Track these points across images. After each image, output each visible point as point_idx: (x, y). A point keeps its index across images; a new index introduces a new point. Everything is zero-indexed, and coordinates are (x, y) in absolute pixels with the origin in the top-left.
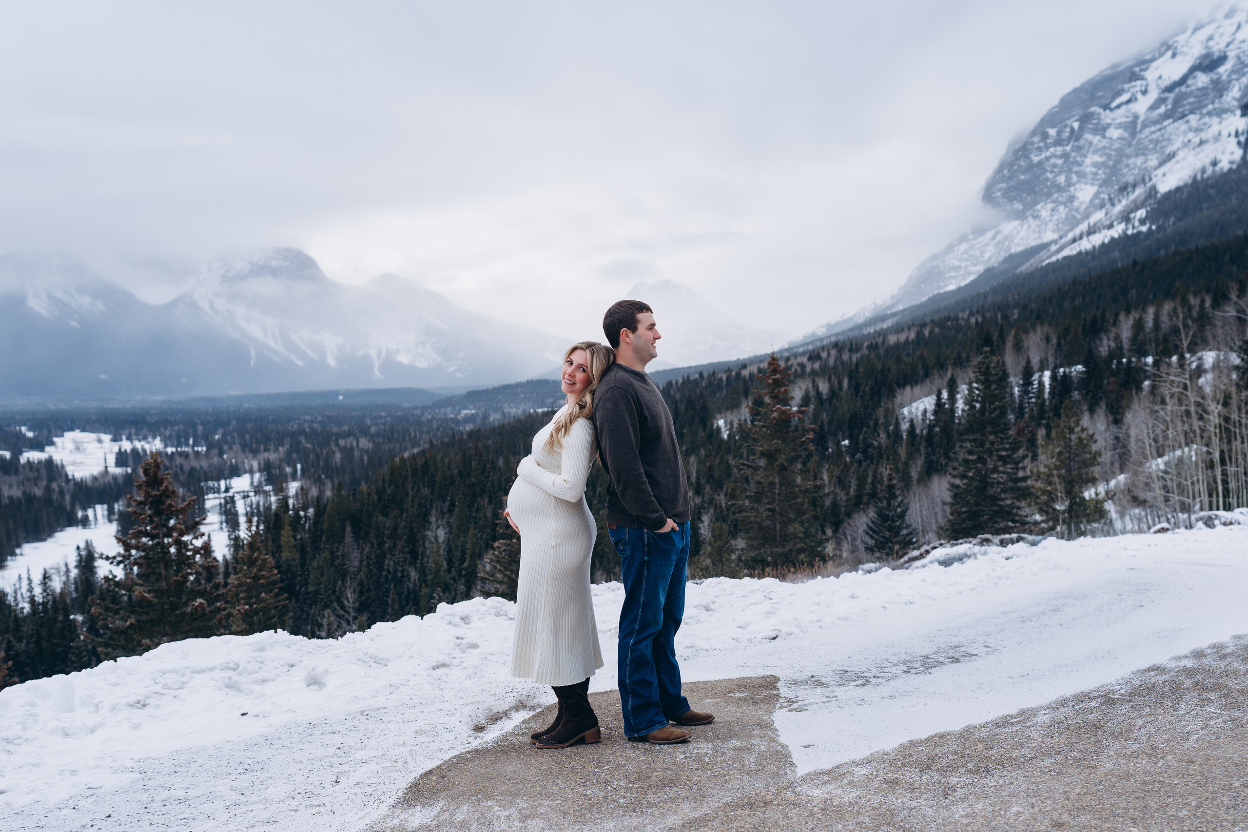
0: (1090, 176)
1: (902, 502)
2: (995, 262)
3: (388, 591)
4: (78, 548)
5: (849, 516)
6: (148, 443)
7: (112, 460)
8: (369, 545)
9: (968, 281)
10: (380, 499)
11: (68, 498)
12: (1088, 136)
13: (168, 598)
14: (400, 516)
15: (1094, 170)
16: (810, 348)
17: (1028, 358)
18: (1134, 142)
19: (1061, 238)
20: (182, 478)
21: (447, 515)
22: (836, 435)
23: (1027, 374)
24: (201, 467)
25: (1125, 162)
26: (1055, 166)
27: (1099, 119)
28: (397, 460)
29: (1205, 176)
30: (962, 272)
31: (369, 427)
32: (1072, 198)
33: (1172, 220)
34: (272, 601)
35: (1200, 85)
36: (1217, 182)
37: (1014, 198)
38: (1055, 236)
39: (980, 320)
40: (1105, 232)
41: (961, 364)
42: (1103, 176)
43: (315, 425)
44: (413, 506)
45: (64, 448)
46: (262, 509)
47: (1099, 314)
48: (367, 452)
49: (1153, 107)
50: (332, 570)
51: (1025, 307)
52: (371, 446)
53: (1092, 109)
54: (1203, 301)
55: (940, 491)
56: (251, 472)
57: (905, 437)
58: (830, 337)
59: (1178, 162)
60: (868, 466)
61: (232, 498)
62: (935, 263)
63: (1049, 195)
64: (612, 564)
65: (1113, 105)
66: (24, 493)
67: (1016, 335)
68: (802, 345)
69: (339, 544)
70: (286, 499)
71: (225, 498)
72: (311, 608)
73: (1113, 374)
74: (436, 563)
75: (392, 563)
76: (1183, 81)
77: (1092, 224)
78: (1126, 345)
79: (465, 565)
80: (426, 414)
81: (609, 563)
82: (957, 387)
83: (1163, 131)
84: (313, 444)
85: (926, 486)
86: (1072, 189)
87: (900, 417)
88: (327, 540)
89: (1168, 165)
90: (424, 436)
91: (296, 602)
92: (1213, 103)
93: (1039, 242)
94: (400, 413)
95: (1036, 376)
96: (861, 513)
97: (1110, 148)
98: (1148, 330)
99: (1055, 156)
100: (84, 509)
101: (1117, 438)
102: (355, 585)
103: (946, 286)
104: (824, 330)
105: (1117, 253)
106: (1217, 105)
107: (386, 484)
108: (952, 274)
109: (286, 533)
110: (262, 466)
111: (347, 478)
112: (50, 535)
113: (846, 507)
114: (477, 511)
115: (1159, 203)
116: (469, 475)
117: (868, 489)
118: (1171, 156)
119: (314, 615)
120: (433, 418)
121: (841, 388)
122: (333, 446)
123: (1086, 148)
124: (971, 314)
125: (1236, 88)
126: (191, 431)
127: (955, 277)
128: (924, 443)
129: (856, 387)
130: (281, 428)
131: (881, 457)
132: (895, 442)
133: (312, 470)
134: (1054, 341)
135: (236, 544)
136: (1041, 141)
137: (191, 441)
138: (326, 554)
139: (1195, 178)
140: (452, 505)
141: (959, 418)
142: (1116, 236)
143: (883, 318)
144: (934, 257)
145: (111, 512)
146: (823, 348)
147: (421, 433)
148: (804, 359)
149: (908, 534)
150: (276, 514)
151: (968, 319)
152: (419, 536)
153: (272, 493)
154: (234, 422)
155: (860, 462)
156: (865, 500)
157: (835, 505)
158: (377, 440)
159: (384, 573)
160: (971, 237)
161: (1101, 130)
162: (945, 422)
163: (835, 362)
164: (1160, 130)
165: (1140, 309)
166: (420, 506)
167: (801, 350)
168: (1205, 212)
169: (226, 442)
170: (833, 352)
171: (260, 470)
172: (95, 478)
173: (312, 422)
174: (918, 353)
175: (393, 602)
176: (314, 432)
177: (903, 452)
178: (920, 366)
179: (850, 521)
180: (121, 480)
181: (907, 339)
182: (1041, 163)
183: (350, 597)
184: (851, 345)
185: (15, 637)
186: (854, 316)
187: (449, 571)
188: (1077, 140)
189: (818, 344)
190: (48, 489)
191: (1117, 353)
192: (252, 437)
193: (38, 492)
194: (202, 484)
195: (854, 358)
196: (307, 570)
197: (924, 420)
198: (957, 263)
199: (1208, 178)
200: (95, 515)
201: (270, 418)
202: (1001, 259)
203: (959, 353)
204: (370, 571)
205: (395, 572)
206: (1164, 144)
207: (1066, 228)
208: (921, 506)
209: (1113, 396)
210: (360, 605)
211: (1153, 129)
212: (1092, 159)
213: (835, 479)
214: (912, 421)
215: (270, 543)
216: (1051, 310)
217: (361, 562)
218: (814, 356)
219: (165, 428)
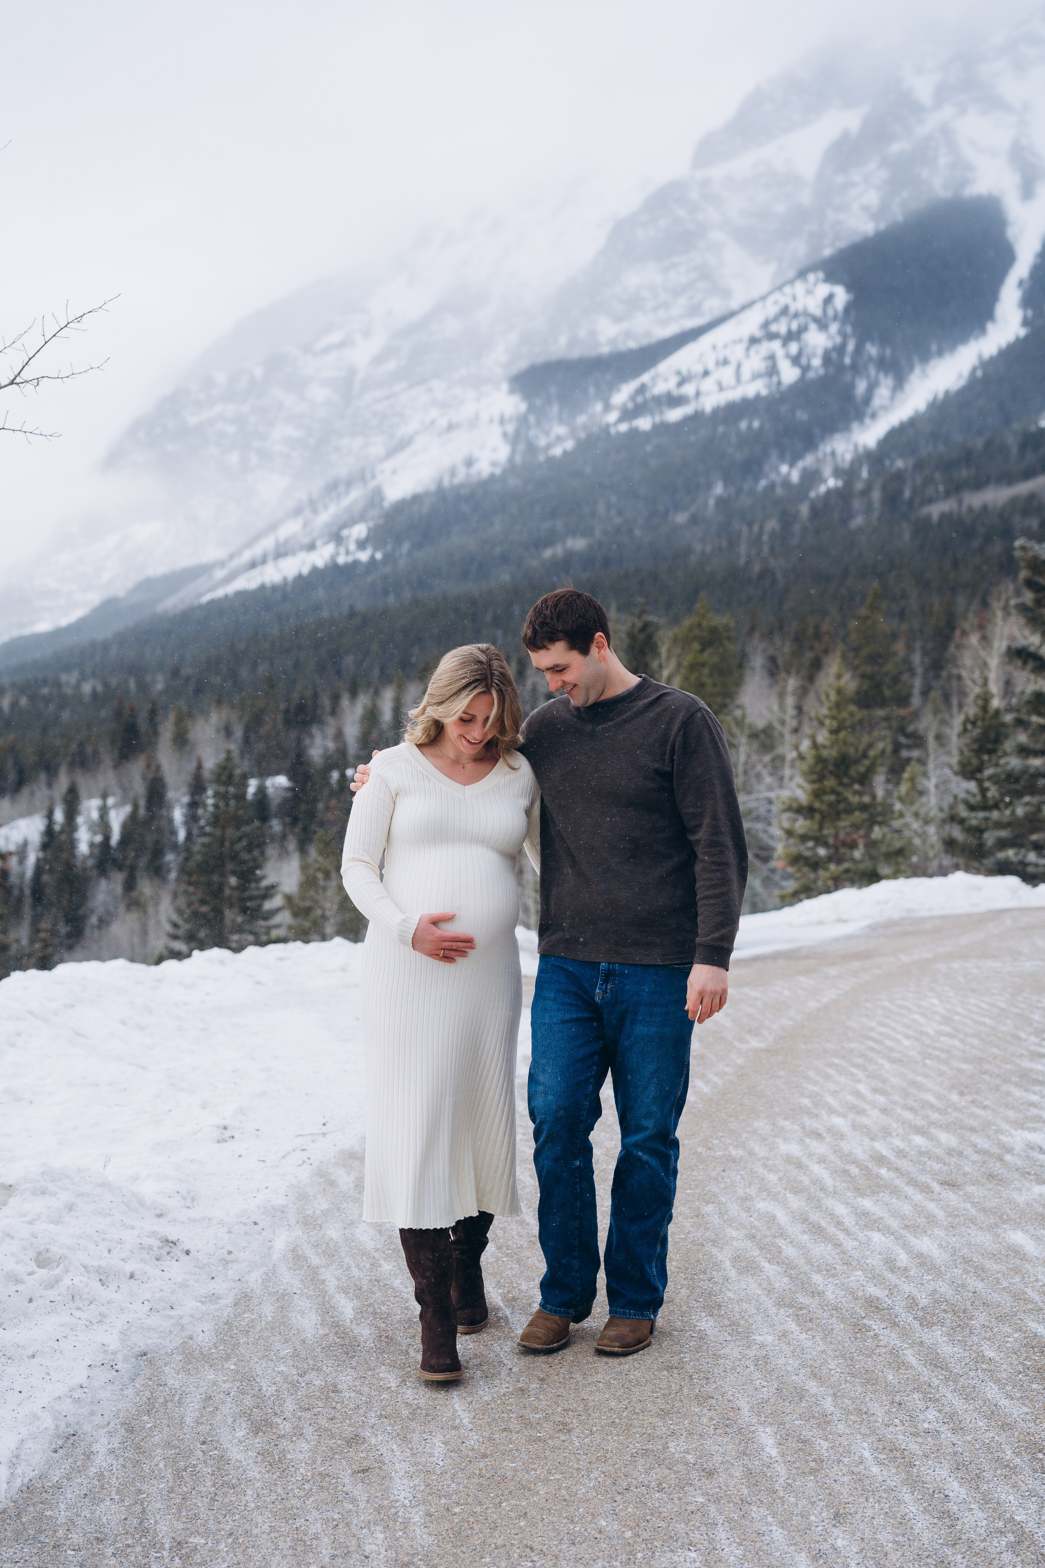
0: (277, 461)
2: (120, 589)
12: (277, 393)
15: (285, 450)
17: (198, 760)
18: (349, 412)
19: (231, 557)
25: (335, 443)
26: (220, 437)
27: (296, 367)
29: (457, 481)
32: (249, 495)
33: (405, 547)
36: (473, 493)
38: (222, 555)
39: (100, 688)
40: (302, 556)
41: (85, 764)
42: (299, 462)
49: (380, 358)
51: (175, 673)
53: (284, 350)
59: (415, 453)
65: (318, 346)
67: (177, 721)
77: (281, 540)
82: (79, 804)
83: (393, 400)
86: (249, 478)
89: (400, 457)
92: (467, 365)
93: (195, 562)
97: (308, 419)
99: (219, 421)
105: (322, 593)
106: (473, 370)
115: (387, 517)
118: (404, 444)
123: (274, 413)
124: (83, 677)
125: (501, 347)
134: (239, 733)
136: (201, 391)
139: (440, 482)
141: (84, 855)
142: (321, 564)
162: (60, 863)
164: (388, 397)
182: (200, 428)
188: (259, 397)
199: (461, 486)
202: (130, 584)
206: (394, 420)
211: (378, 394)
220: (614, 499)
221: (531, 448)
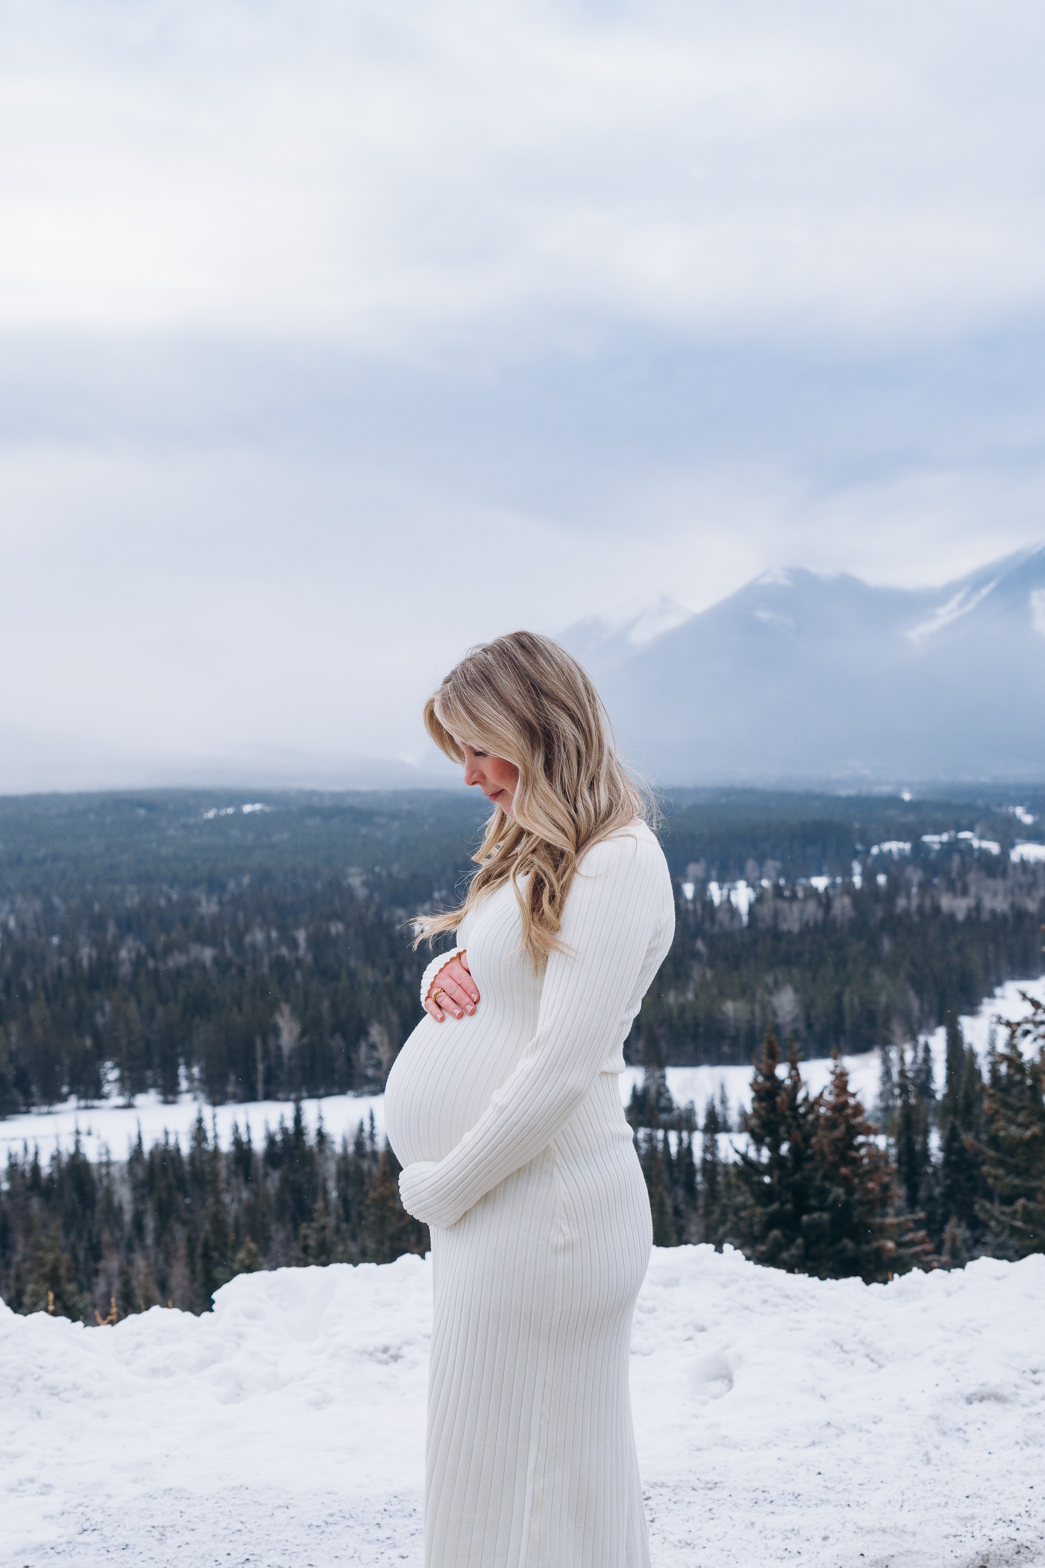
193: (1031, 905)
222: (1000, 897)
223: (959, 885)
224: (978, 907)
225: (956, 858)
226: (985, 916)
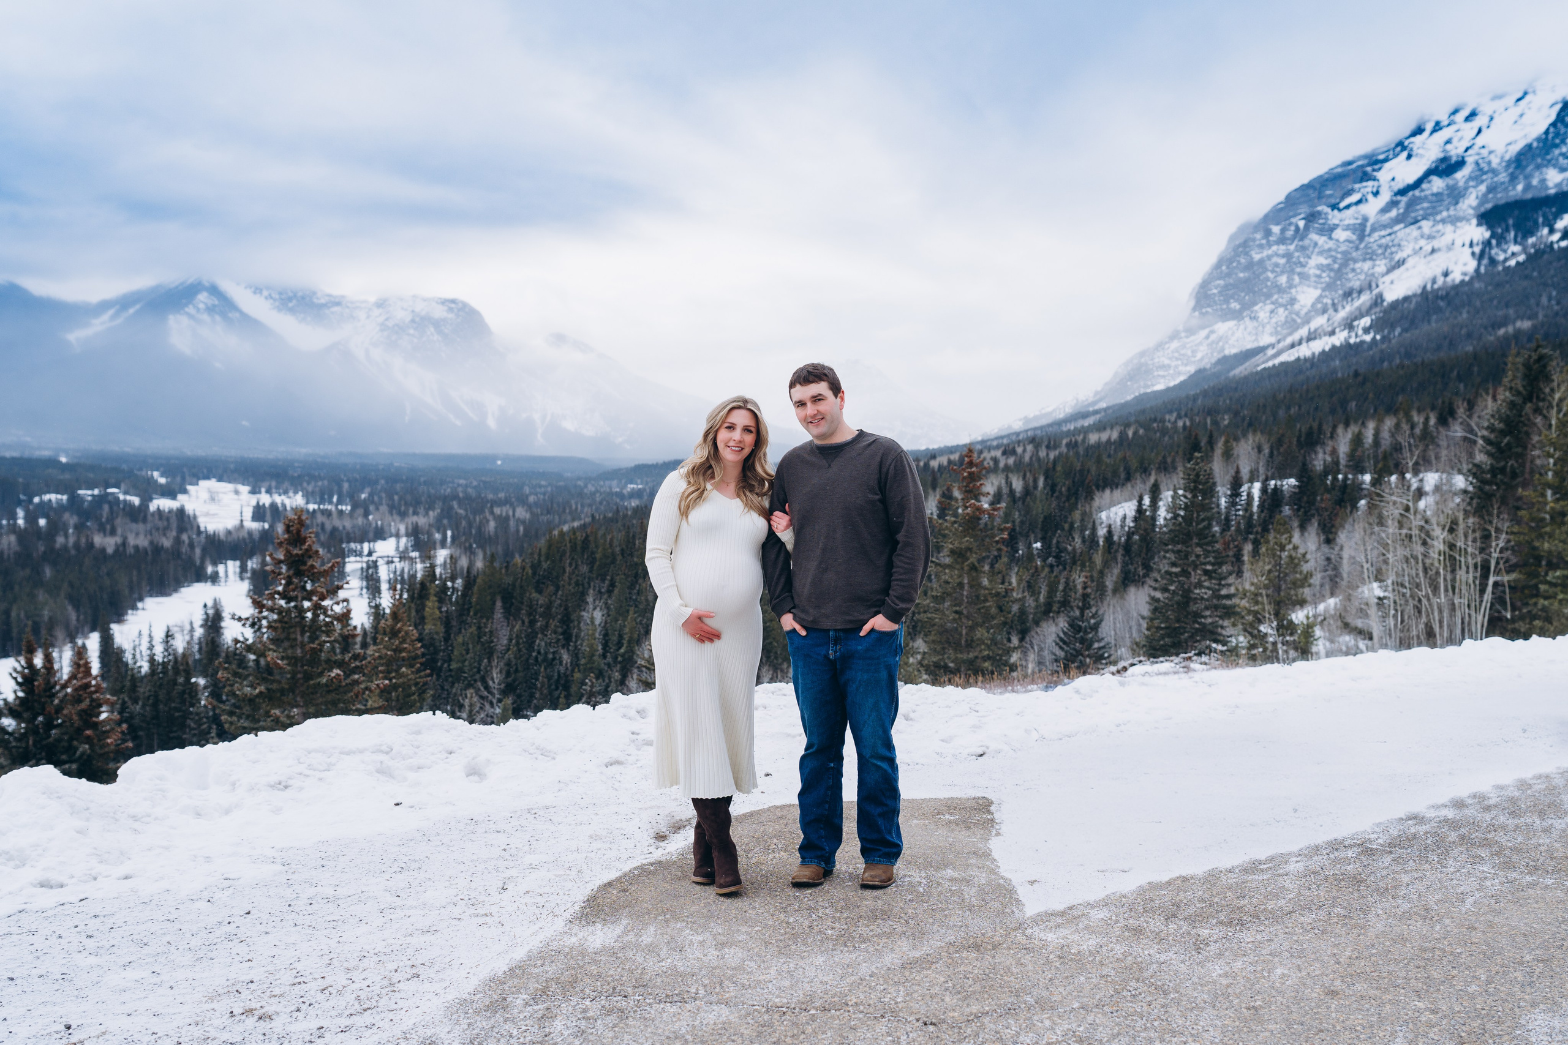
0: (1313, 279)
1: (1096, 613)
2: (1207, 363)
3: (537, 673)
4: (205, 606)
5: (1037, 623)
6: (289, 497)
7: (248, 513)
8: (520, 622)
9: (1177, 382)
10: (534, 574)
11: (198, 551)
12: (1314, 236)
13: (302, 666)
14: (555, 594)
15: (1318, 272)
16: (1005, 441)
17: (1238, 468)
18: (1362, 246)
19: (1279, 342)
20: (322, 538)
21: (606, 596)
22: (1027, 536)
23: (1236, 485)
24: (344, 527)
25: (1351, 266)
26: (1277, 265)
27: (1327, 219)
28: (556, 532)
29: (1436, 286)
30: (1171, 372)
31: (527, 496)
32: (1293, 301)
33: (1398, 330)
34: (412, 676)
35: (1435, 190)
36: (1448, 294)
37: (1232, 297)
38: (1273, 340)
39: (1188, 423)
40: (1326, 339)
41: (1165, 469)
42: (1327, 279)
43: (470, 490)
44: (569, 584)
45: (197, 497)
46: (406, 576)
47: (1315, 425)
48: (523, 522)
49: (1385, 210)
50: (479, 647)
51: (1236, 414)
52: (528, 516)
53: (1319, 208)
54: (1427, 419)
55: (1136, 604)
56: (397, 536)
57: (1101, 543)
58: (1027, 431)
59: (1407, 269)
60: (1060, 572)
61: (375, 562)
62: (1143, 360)
63: (1268, 296)
64: (780, 661)
65: (1342, 205)
66: (151, 543)
67: (1227, 442)
68: (996, 438)
69: (488, 620)
70: (433, 567)
71: (367, 562)
72: (452, 686)
73: (1328, 490)
74: (591, 646)
75: (543, 644)
76: (1418, 184)
77: (1312, 330)
78: (1343, 461)
79: (622, 651)
80: (590, 486)
81: (776, 658)
82: (1160, 494)
83: (1393, 236)
84: (466, 510)
85: (1122, 598)
86: (1293, 291)
87: (1098, 522)
88: (475, 614)
89: (1397, 272)
90: (586, 509)
91: (438, 680)
92: (1448, 210)
93: (1254, 345)
94: (561, 484)
95: (1245, 488)
96: (1051, 621)
97: (1336, 250)
98: (1367, 446)
99: (1277, 255)
100: (215, 563)
101: (1328, 559)
102: (502, 664)
103: (1153, 385)
104: (1021, 423)
105: (1337, 362)
106: (1452, 212)
107: (542, 559)
108: (1161, 373)
109: (431, 604)
110: (410, 530)
111: (500, 549)
112: (176, 590)
113: (1035, 614)
114: (638, 593)
115: (1385, 312)
116: (631, 555)
117: (1059, 596)
118: (1400, 263)
119: (455, 694)
120: (597, 491)
121: (1035, 487)
122: (487, 514)
123: (1311, 249)
124: (1179, 417)
125: (1473, 196)
126: (336, 488)
127: (1163, 377)
128: (1121, 551)
129: (1052, 487)
130: (432, 491)
131: (1074, 563)
132: (1091, 548)
133: (463, 539)
134: (1267, 451)
135: (377, 612)
136: (1263, 238)
137: (335, 499)
138: (473, 629)
139: (1425, 287)
140: (612, 585)
141: (1161, 527)
142: (1338, 344)
143: (1085, 415)
144: (1142, 354)
145: (243, 569)
146: (1019, 442)
147: (582, 506)
148: (998, 453)
149: (1100, 648)
150: (422, 583)
151: (1176, 422)
152: (573, 617)
153: (418, 560)
154: (383, 482)
155: (1051, 566)
156: (1055, 608)
157: (1022, 612)
158: (535, 510)
159: (534, 654)
160: (1183, 335)
161: (1328, 230)
162: (1145, 530)
163: (1031, 458)
164: (1390, 234)
165: (1360, 422)
166: (577, 584)
167: (995, 443)
168: (1434, 325)
169: (373, 502)
170: (1030, 448)
171: (407, 535)
172: (229, 532)
173: (466, 486)
174: (1120, 455)
175: (543, 686)
176: (468, 497)
177: (1098, 559)
178: (1122, 469)
179: (1038, 630)
180: (256, 536)
181: (1109, 439)
182: (1261, 262)
183: (496, 677)
184: (1049, 442)
185: (130, 698)
186: (1054, 410)
187: (604, 656)
188: (1301, 239)
189: (1014, 438)
190: (178, 541)
191: (1333, 468)
192: (400, 499)
193: (167, 543)
194: (344, 546)
195: (1052, 455)
196: (451, 645)
197: (1122, 527)
198: (1167, 362)
199: (1439, 289)
200: (226, 572)
201: (422, 479)
202: (1213, 360)
203: (1164, 457)
204: (520, 650)
205: (546, 653)
206: (1393, 249)
207: (1285, 332)
208: (1114, 619)
209: (1326, 513)
210: (506, 687)
211: (1383, 233)
212: (1317, 260)
213: (1024, 584)
214: (1110, 526)
215: (413, 613)
216: (1264, 418)
217: (510, 640)
218: (1008, 451)
219: (309, 483)
220: (1554, 293)
221: (1493, 261)
222: (142, 537)
223: (108, 527)
224: (124, 544)
225: (106, 507)
226: (130, 550)
